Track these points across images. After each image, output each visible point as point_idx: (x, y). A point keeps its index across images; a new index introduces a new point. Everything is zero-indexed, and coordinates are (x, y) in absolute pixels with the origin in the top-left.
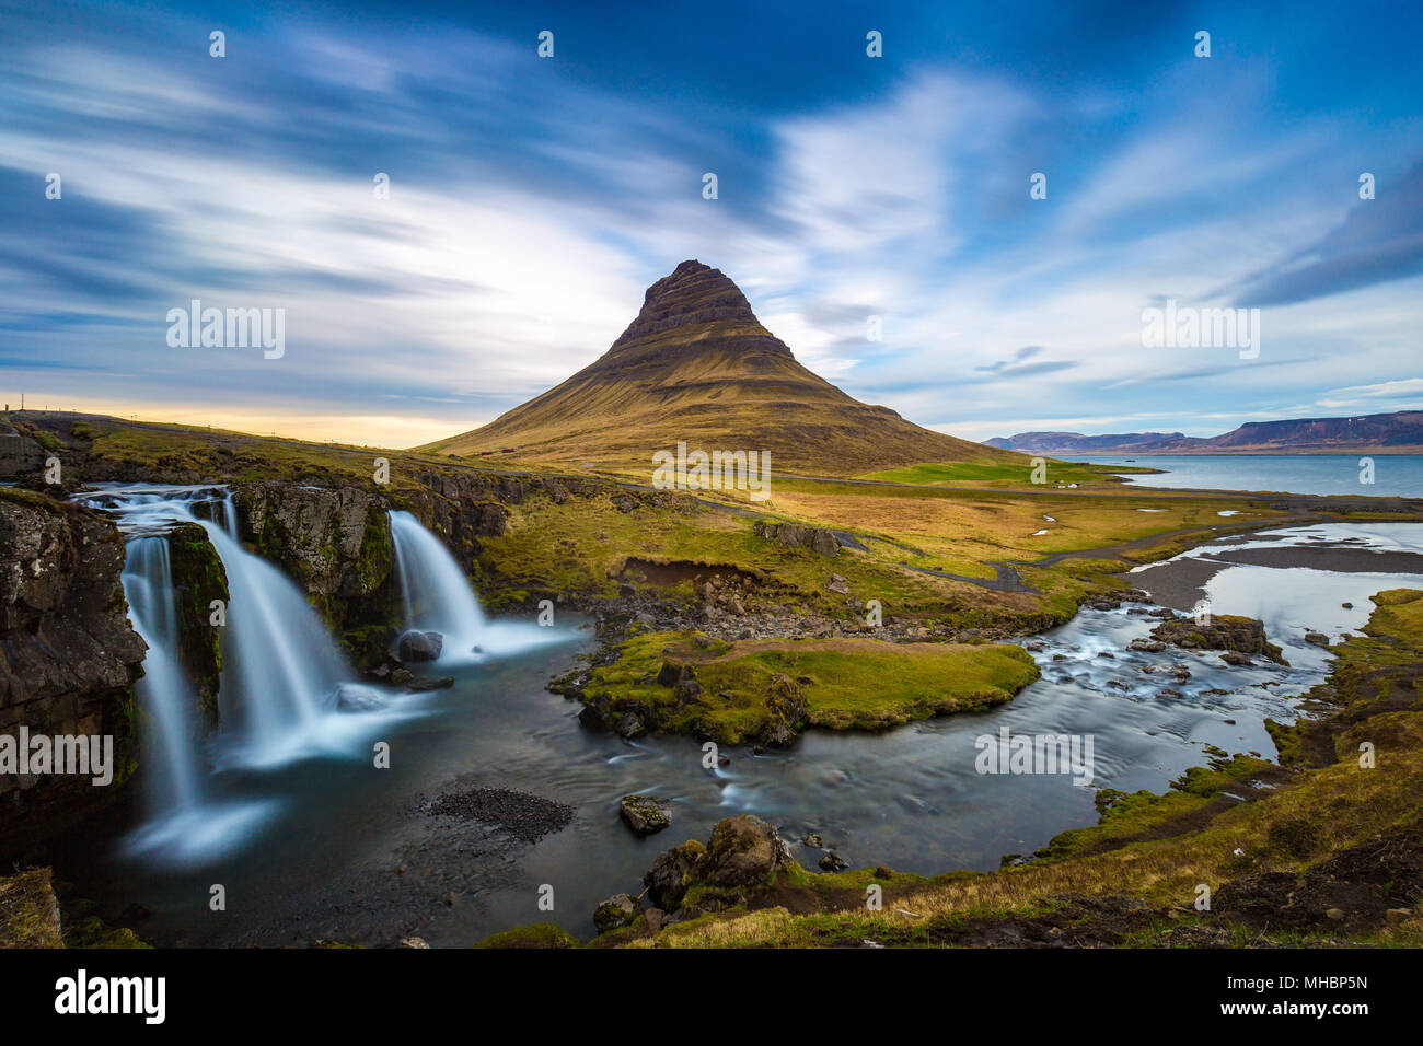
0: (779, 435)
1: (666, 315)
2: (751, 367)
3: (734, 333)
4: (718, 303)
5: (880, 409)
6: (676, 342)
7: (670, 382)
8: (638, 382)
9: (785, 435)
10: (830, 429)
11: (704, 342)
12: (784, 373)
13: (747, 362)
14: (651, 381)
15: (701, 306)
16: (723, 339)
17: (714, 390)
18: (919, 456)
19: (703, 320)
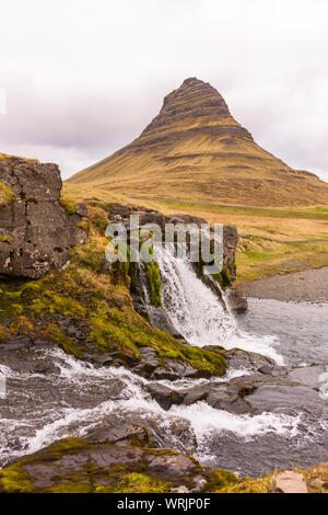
0: (223, 183)
1: (174, 113)
2: (223, 145)
3: (215, 123)
4: (206, 104)
5: (303, 172)
6: (178, 129)
7: (172, 154)
8: (152, 155)
9: (227, 184)
10: (261, 182)
11: (196, 129)
12: (245, 149)
13: (222, 141)
14: (161, 153)
15: (196, 106)
16: (208, 127)
17: (197, 159)
18: (322, 201)
19: (196, 115)
